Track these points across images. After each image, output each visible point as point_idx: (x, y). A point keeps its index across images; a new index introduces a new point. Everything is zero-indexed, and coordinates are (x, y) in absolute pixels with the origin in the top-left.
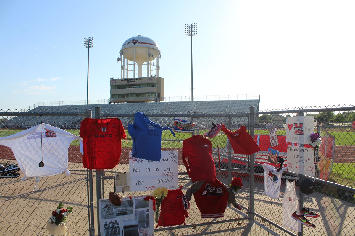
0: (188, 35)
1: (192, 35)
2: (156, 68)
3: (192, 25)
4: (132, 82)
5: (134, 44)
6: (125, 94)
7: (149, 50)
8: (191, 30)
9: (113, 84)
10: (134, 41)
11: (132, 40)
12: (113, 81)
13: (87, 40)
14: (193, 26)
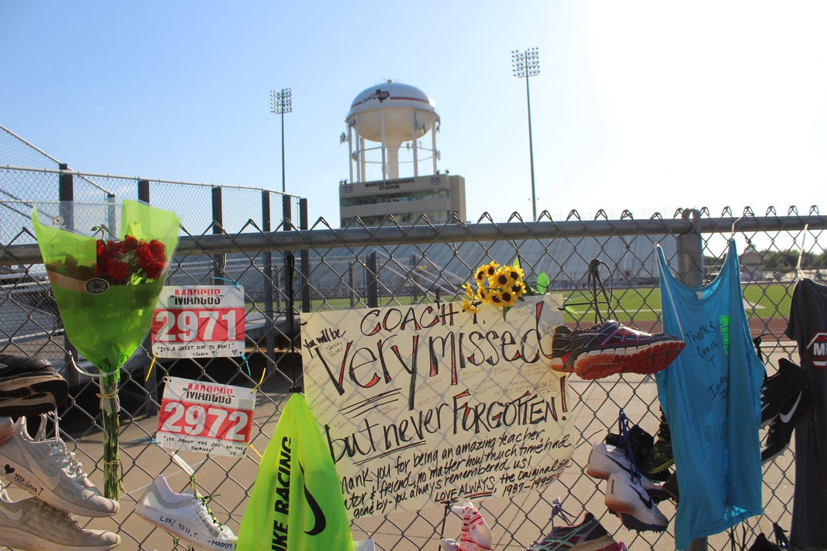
0: (519, 75)
1: (529, 74)
2: (431, 154)
3: (528, 52)
4: (392, 187)
5: (381, 102)
6: (375, 217)
7: (415, 114)
8: (527, 64)
9: (347, 195)
10: (381, 94)
11: (375, 92)
12: (346, 188)
13: (278, 94)
14: (529, 54)
